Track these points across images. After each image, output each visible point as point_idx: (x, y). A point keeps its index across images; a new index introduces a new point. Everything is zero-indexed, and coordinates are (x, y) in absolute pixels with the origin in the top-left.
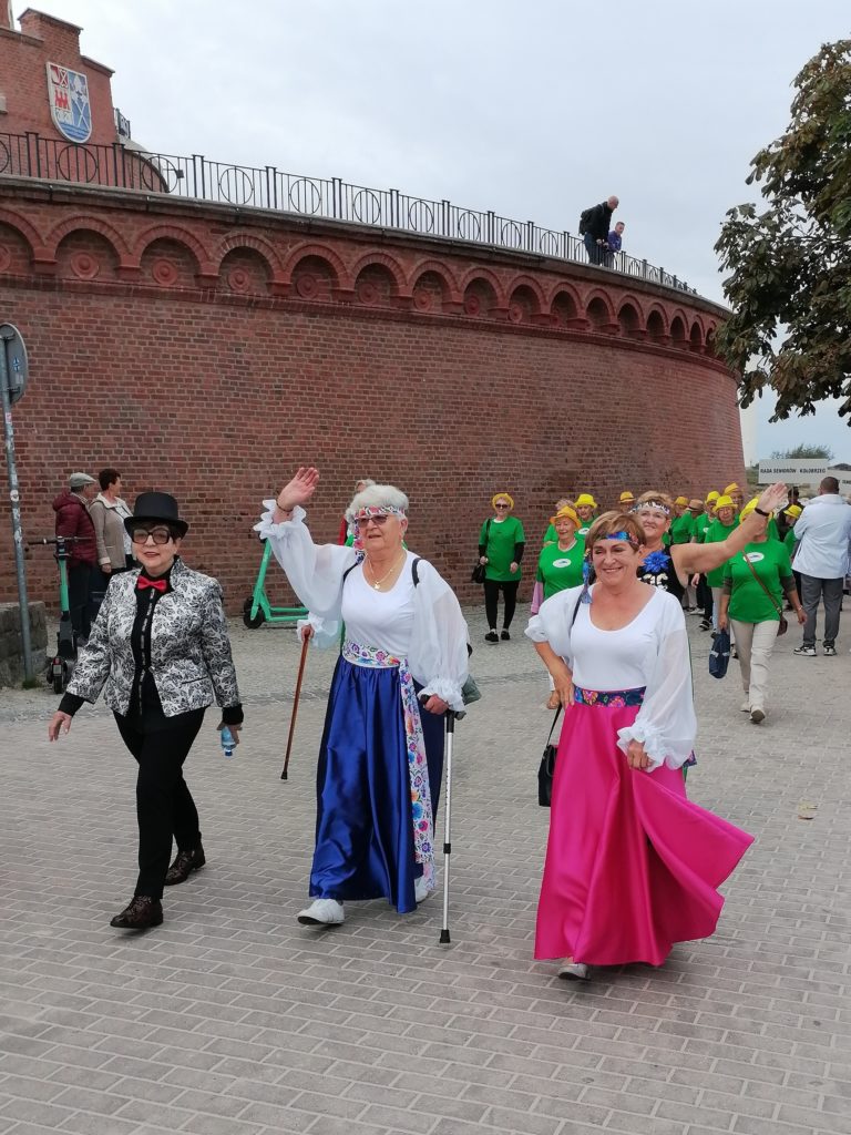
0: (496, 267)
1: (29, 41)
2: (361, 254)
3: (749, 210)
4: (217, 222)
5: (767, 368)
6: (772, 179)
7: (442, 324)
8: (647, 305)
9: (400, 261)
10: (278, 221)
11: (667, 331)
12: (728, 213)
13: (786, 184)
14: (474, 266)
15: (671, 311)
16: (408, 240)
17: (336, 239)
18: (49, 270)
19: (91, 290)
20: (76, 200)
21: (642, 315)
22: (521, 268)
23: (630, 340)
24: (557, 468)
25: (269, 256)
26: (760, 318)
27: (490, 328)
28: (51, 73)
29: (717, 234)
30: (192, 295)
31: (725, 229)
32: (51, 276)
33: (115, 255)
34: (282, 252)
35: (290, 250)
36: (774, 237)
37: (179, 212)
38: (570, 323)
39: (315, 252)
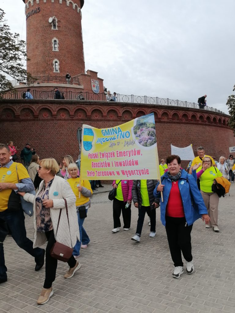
0: (179, 111)
1: (88, 76)
2: (150, 110)
4: (122, 106)
7: (167, 122)
8: (212, 116)
9: (158, 111)
10: (133, 105)
11: (218, 121)
12: (229, 97)
14: (174, 111)
15: (218, 117)
16: (160, 106)
17: (145, 107)
18: (90, 117)
19: (98, 120)
20: (95, 104)
21: (212, 118)
22: (184, 110)
23: (209, 124)
25: (132, 112)
27: (178, 123)
28: (92, 81)
30: (116, 120)
32: (90, 118)
33: (102, 113)
34: (134, 111)
35: (136, 110)
37: (114, 105)
38: (195, 121)
39: (141, 110)
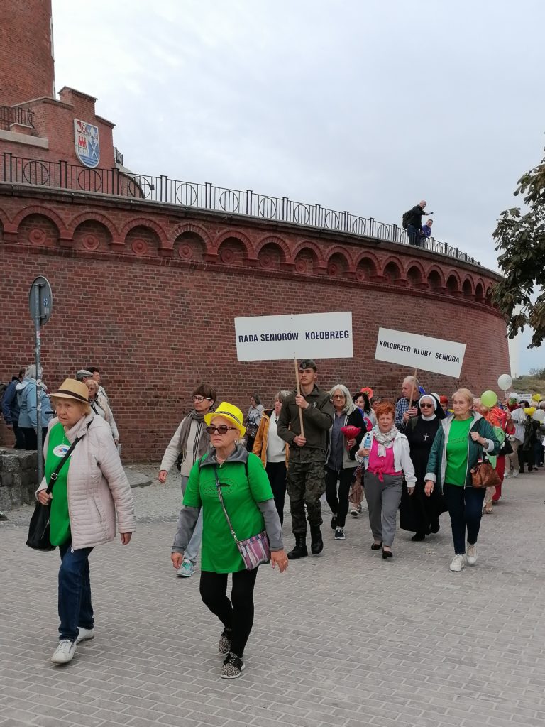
0: (349, 246)
1: (64, 106)
2: (263, 237)
3: (516, 212)
4: (174, 216)
5: (527, 313)
6: (531, 193)
7: (313, 281)
8: (447, 271)
9: (287, 241)
10: (211, 216)
11: (460, 289)
12: (502, 214)
13: (540, 196)
14: (334, 245)
15: (463, 276)
16: (292, 228)
17: (246, 227)
18: (69, 244)
19: (94, 257)
20: (88, 202)
21: (444, 277)
22: (365, 247)
23: (436, 294)
24: (385, 375)
25: (204, 238)
26: (522, 281)
27: (343, 284)
28: (77, 126)
29: (495, 227)
30: (155, 261)
31: (499, 224)
32: (70, 248)
33: (110, 236)
34: (213, 235)
35: (218, 234)
36: (532, 229)
37: (150, 210)
38: (396, 282)
39: (234, 235)
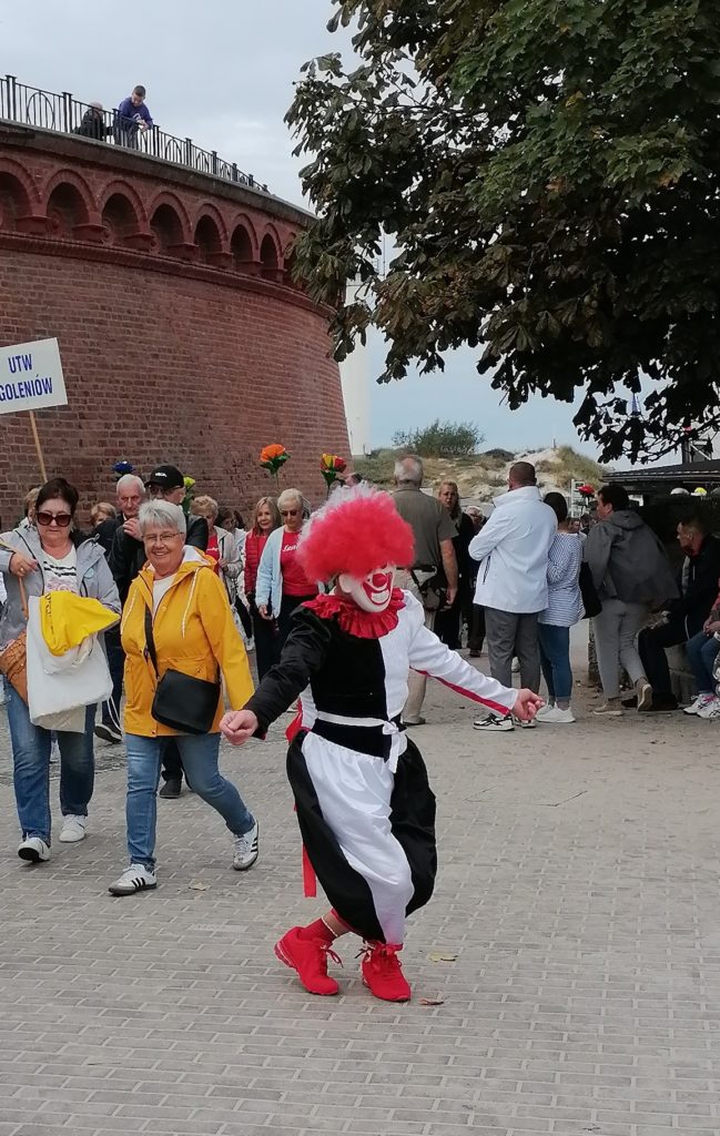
3: (333, 64)
5: (371, 300)
6: (366, 25)
11: (226, 248)
12: (304, 69)
13: (386, 31)
21: (188, 222)
26: (356, 227)
31: (299, 92)
36: (371, 106)
